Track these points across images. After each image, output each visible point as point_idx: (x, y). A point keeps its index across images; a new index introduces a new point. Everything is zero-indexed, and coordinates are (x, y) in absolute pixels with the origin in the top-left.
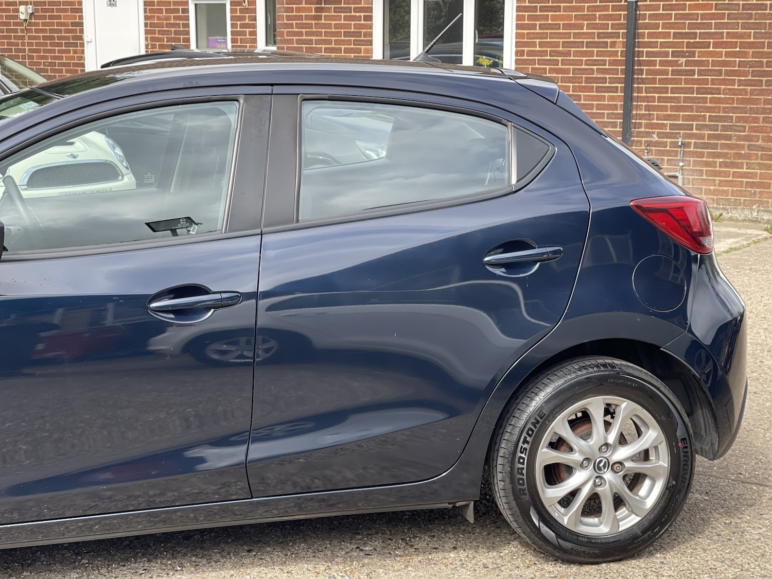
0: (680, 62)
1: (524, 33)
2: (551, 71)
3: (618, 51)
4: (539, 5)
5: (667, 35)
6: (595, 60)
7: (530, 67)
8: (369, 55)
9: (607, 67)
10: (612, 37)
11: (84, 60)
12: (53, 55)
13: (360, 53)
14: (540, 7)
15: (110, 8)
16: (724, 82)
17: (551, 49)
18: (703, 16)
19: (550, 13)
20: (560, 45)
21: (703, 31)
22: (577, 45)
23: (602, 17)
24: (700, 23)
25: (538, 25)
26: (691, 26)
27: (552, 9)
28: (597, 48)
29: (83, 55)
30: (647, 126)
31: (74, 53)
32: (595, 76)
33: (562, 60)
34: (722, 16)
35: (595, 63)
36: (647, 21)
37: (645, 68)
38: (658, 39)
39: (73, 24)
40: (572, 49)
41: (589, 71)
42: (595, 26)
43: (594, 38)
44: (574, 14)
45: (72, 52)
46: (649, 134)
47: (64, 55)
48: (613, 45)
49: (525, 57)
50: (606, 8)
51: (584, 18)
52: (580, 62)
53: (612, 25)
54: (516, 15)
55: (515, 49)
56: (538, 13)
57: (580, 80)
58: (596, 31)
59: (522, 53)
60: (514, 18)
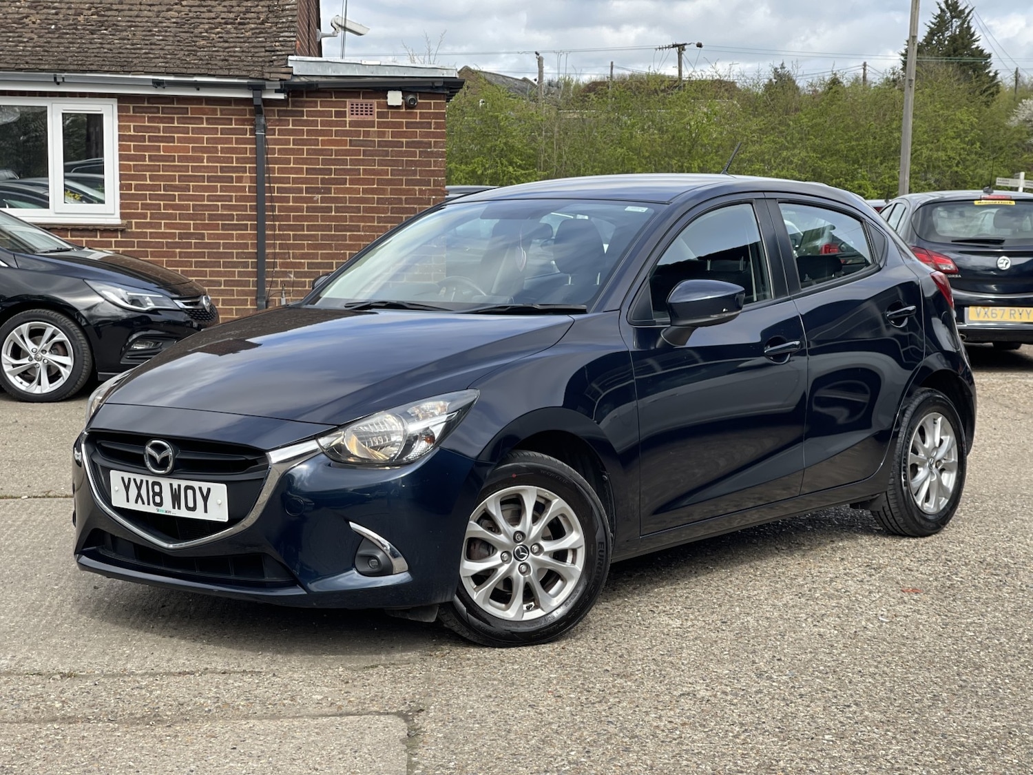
0: (315, 199)
1: (129, 165)
2: (166, 207)
3: (246, 187)
4: (147, 135)
5: (300, 171)
6: (219, 196)
7: (140, 202)
9: (234, 203)
10: (238, 172)
14: (149, 136)
16: (363, 219)
17: (165, 183)
18: (338, 152)
19: (162, 144)
20: (176, 179)
21: (338, 167)
22: (197, 179)
23: (225, 150)
24: (335, 159)
25: (147, 157)
26: (325, 162)
27: (164, 139)
28: (220, 182)
30: (282, 265)
32: (220, 212)
33: (179, 195)
34: (358, 153)
35: (219, 198)
36: (276, 155)
37: (277, 204)
38: (290, 174)
40: (191, 184)
41: (212, 208)
42: (218, 160)
43: (217, 172)
44: (191, 145)
46: (285, 274)
48: (239, 179)
49: (133, 192)
50: (229, 141)
51: (204, 150)
52: (202, 198)
53: (237, 158)
54: (120, 145)
55: (119, 183)
56: (147, 143)
57: (202, 217)
58: (218, 165)
59: (129, 187)
60: (117, 147)
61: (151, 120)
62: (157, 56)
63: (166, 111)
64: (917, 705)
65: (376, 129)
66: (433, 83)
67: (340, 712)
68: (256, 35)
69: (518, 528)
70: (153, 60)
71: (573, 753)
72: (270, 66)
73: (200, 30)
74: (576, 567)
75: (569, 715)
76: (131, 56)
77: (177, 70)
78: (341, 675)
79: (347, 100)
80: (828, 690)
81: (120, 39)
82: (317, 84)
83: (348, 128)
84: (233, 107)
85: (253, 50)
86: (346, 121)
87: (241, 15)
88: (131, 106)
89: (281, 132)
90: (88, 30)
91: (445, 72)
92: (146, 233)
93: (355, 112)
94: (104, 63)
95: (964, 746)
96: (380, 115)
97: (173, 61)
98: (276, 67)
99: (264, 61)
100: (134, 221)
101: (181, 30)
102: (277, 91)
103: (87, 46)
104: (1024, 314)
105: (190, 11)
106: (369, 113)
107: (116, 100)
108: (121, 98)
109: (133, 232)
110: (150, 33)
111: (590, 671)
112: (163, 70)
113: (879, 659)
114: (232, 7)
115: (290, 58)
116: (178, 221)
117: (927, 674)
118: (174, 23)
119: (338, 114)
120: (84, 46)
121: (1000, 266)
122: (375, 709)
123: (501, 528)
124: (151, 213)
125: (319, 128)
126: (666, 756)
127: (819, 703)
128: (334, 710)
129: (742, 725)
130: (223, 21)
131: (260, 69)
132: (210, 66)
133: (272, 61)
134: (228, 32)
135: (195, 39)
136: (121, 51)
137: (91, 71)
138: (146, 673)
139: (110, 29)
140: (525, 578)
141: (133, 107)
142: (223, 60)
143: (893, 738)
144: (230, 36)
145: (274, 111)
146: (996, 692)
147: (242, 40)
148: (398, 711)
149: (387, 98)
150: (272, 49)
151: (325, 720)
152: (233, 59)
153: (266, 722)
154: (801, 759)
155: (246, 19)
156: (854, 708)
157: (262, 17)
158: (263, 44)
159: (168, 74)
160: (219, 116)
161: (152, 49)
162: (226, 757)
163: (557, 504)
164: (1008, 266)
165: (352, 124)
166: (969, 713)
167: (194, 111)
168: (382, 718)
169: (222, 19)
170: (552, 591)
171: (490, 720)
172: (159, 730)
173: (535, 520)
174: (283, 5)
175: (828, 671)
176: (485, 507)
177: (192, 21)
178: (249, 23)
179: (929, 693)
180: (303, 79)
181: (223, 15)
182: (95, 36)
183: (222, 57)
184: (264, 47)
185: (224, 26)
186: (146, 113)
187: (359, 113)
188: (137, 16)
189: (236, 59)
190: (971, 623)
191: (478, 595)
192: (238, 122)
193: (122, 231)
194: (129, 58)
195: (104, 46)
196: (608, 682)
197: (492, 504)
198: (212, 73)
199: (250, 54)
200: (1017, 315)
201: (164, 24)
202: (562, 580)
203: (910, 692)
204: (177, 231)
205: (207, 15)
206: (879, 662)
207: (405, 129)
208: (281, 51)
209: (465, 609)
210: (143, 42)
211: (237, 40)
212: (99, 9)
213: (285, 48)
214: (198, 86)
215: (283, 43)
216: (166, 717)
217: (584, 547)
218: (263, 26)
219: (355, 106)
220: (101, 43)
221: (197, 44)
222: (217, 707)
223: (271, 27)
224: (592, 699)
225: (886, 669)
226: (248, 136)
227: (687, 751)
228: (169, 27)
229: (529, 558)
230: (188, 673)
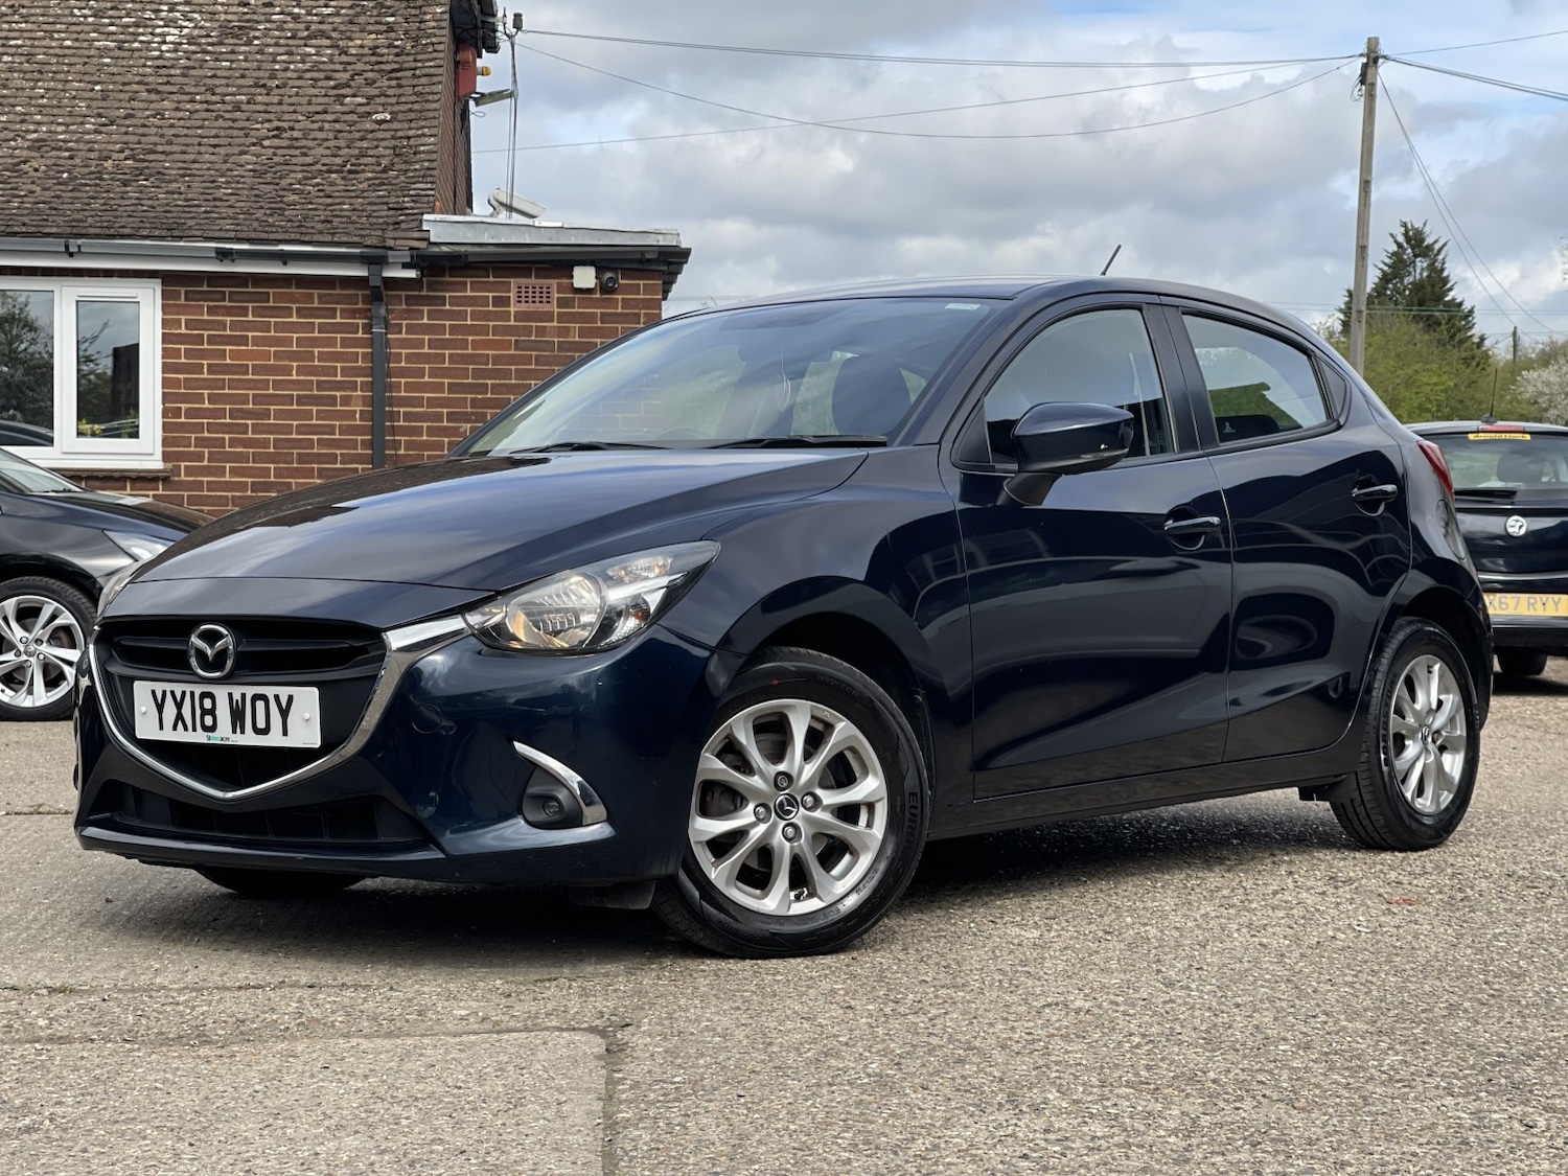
0: (462, 430)
1: (178, 380)
2: (233, 443)
3: (355, 411)
4: (206, 333)
5: (439, 387)
6: (314, 425)
7: (193, 436)
9: (337, 437)
10: (343, 389)
14: (208, 336)
17: (232, 406)
18: (497, 360)
19: (228, 348)
20: (249, 400)
21: (497, 381)
22: (281, 400)
23: (325, 356)
24: (492, 370)
25: (205, 366)
26: (477, 374)
28: (317, 405)
32: (315, 451)
33: (253, 424)
34: (527, 360)
35: (314, 429)
36: (403, 364)
37: (403, 438)
38: (425, 392)
40: (272, 407)
41: (304, 443)
42: (314, 371)
43: (312, 390)
44: (272, 349)
48: (346, 401)
49: (183, 420)
50: (331, 342)
51: (293, 356)
52: (288, 429)
53: (343, 369)
54: (163, 349)
55: (162, 406)
56: (206, 346)
57: (288, 459)
58: (314, 378)
59: (177, 413)
60: (159, 352)
61: (211, 310)
62: (224, 215)
63: (235, 297)
64: (1424, 1015)
65: (555, 324)
66: (643, 253)
67: (498, 1028)
68: (374, 188)
69: (782, 767)
70: (218, 222)
71: (874, 1066)
72: (395, 229)
73: (289, 181)
74: (874, 831)
75: (865, 1027)
76: (184, 215)
77: (253, 235)
78: (498, 989)
79: (512, 280)
80: (1280, 999)
81: (167, 193)
82: (466, 255)
83: (512, 323)
84: (337, 292)
85: (369, 208)
86: (510, 312)
87: (353, 160)
88: (183, 290)
89: (410, 329)
90: (118, 180)
91: (660, 237)
92: (202, 482)
93: (523, 299)
94: (142, 225)
95: (1504, 1057)
96: (562, 303)
97: (248, 223)
98: (404, 230)
99: (385, 223)
100: (183, 464)
101: (261, 180)
102: (405, 266)
103: (117, 202)
104: (1550, 604)
105: (275, 154)
106: (544, 300)
107: (160, 281)
108: (168, 278)
109: (182, 481)
110: (213, 185)
111: (898, 981)
112: (232, 235)
113: (1359, 968)
114: (339, 148)
115: (426, 217)
116: (251, 465)
117: (1438, 983)
118: (250, 171)
119: (498, 301)
120: (113, 202)
121: (1510, 530)
122: (554, 1023)
123: (755, 766)
124: (209, 452)
125: (469, 322)
126: (1024, 1067)
127: (1266, 1013)
128: (488, 1026)
129: (1144, 1036)
130: (324, 168)
131: (380, 233)
132: (303, 230)
133: (398, 223)
134: (332, 184)
135: (281, 193)
136: (168, 208)
137: (123, 236)
138: (186, 988)
139: (152, 179)
140: (792, 848)
141: (186, 292)
142: (323, 222)
143: (1389, 1049)
144: (335, 188)
145: (399, 296)
146: (1548, 1002)
147: (353, 194)
148: (591, 1027)
149: (572, 277)
150: (399, 206)
151: (473, 1038)
152: (339, 219)
153: (379, 1041)
154: (1243, 1070)
155: (360, 165)
156: (1323, 1018)
157: (385, 162)
158: (385, 200)
159: (239, 240)
160: (316, 305)
161: (216, 207)
162: (312, 1076)
163: (843, 730)
164: (1523, 531)
165: (519, 316)
166: (1509, 1023)
167: (277, 298)
168: (565, 1034)
169: (324, 165)
170: (836, 871)
171: (740, 1034)
172: (204, 1051)
173: (808, 756)
174: (416, 146)
175: (1279, 979)
176: (728, 731)
177: (278, 168)
178: (363, 171)
179: (1442, 1002)
180: (445, 249)
181: (324, 160)
182: (129, 189)
183: (322, 218)
184: (387, 203)
185: (326, 175)
186: (206, 301)
187: (530, 299)
188: (194, 162)
189: (344, 220)
190: (1500, 934)
191: (719, 873)
192: (345, 313)
193: (165, 480)
194: (181, 218)
195: (143, 202)
196: (927, 993)
197: (740, 726)
198: (307, 239)
199: (365, 214)
200: (1539, 605)
201: (235, 173)
202: (851, 854)
203: (1411, 1001)
204: (250, 480)
205: (301, 160)
206: (1360, 972)
207: (599, 324)
208: (412, 208)
209: (697, 894)
210: (202, 197)
211: (346, 194)
212: (135, 152)
213: (418, 205)
214: (285, 258)
215: (414, 198)
216: (217, 1037)
217: (886, 799)
218: (385, 176)
219: (523, 290)
220: (138, 199)
221: (285, 199)
222: (299, 1025)
223: (397, 177)
224: (902, 1010)
225: (1370, 978)
226: (360, 335)
227: (1057, 1063)
228: (243, 177)
229: (799, 816)
230: (254, 987)
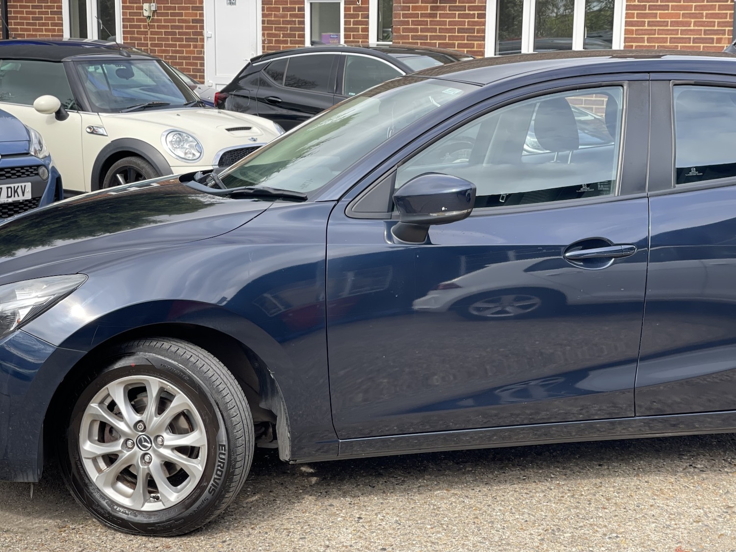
1: (633, 30)
8: (482, 49)
10: (718, 34)
11: (204, 54)
12: (174, 49)
13: (473, 47)
14: (649, 6)
15: (230, 6)
17: (659, 44)
19: (659, 12)
20: (667, 41)
23: (709, 16)
25: (646, 22)
27: (661, 8)
28: (703, 43)
29: (203, 50)
31: (194, 47)
39: (194, 21)
42: (702, 24)
43: (701, 35)
44: (682, 12)
45: (192, 47)
47: (184, 49)
48: (719, 41)
50: (713, 8)
51: (692, 16)
56: (647, 11)
58: (703, 28)
69: (142, 417)
123: (123, 414)
140: (144, 469)
163: (181, 401)
173: (158, 411)
176: (107, 391)
191: (98, 478)
197: (116, 391)
217: (206, 447)
229: (151, 449)
